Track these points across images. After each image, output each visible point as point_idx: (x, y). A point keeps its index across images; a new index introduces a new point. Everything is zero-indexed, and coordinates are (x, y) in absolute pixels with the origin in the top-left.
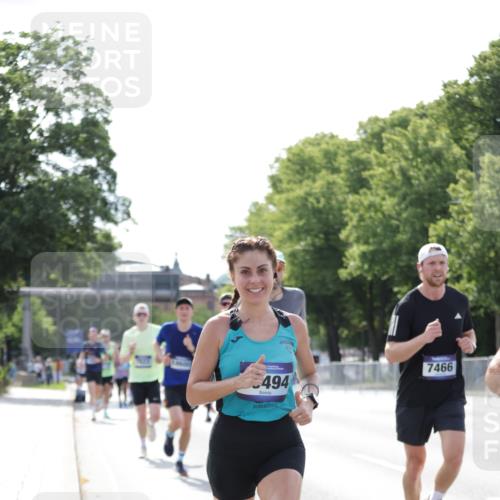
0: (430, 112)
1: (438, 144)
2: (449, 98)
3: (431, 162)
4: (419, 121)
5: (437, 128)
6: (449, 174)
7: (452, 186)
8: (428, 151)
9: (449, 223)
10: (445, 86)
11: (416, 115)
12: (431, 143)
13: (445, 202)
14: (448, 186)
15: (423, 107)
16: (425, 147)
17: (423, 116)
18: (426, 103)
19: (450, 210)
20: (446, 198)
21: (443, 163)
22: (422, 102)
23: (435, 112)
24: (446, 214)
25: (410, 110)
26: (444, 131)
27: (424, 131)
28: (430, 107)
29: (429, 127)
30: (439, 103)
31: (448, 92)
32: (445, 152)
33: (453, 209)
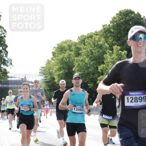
0: (99, 33)
1: (101, 43)
2: (104, 29)
3: (99, 48)
4: (96, 36)
5: (101, 39)
6: (104, 51)
7: (105, 55)
8: (98, 45)
9: (104, 65)
10: (103, 26)
11: (95, 34)
12: (99, 42)
13: (103, 60)
14: (104, 55)
15: (97, 32)
16: (97, 44)
17: (97, 35)
18: (97, 31)
19: (104, 62)
20: (103, 58)
21: (102, 48)
22: (96, 31)
23: (100, 33)
24: (103, 63)
25: (93, 33)
26: (103, 39)
27: (97, 39)
28: (99, 32)
29: (98, 38)
30: (101, 31)
31: (104, 28)
32: (103, 45)
33: (105, 61)
